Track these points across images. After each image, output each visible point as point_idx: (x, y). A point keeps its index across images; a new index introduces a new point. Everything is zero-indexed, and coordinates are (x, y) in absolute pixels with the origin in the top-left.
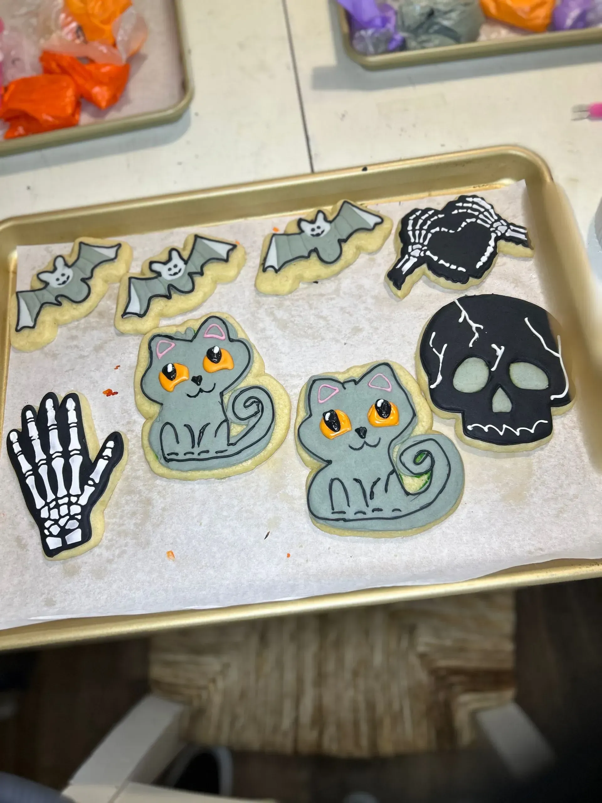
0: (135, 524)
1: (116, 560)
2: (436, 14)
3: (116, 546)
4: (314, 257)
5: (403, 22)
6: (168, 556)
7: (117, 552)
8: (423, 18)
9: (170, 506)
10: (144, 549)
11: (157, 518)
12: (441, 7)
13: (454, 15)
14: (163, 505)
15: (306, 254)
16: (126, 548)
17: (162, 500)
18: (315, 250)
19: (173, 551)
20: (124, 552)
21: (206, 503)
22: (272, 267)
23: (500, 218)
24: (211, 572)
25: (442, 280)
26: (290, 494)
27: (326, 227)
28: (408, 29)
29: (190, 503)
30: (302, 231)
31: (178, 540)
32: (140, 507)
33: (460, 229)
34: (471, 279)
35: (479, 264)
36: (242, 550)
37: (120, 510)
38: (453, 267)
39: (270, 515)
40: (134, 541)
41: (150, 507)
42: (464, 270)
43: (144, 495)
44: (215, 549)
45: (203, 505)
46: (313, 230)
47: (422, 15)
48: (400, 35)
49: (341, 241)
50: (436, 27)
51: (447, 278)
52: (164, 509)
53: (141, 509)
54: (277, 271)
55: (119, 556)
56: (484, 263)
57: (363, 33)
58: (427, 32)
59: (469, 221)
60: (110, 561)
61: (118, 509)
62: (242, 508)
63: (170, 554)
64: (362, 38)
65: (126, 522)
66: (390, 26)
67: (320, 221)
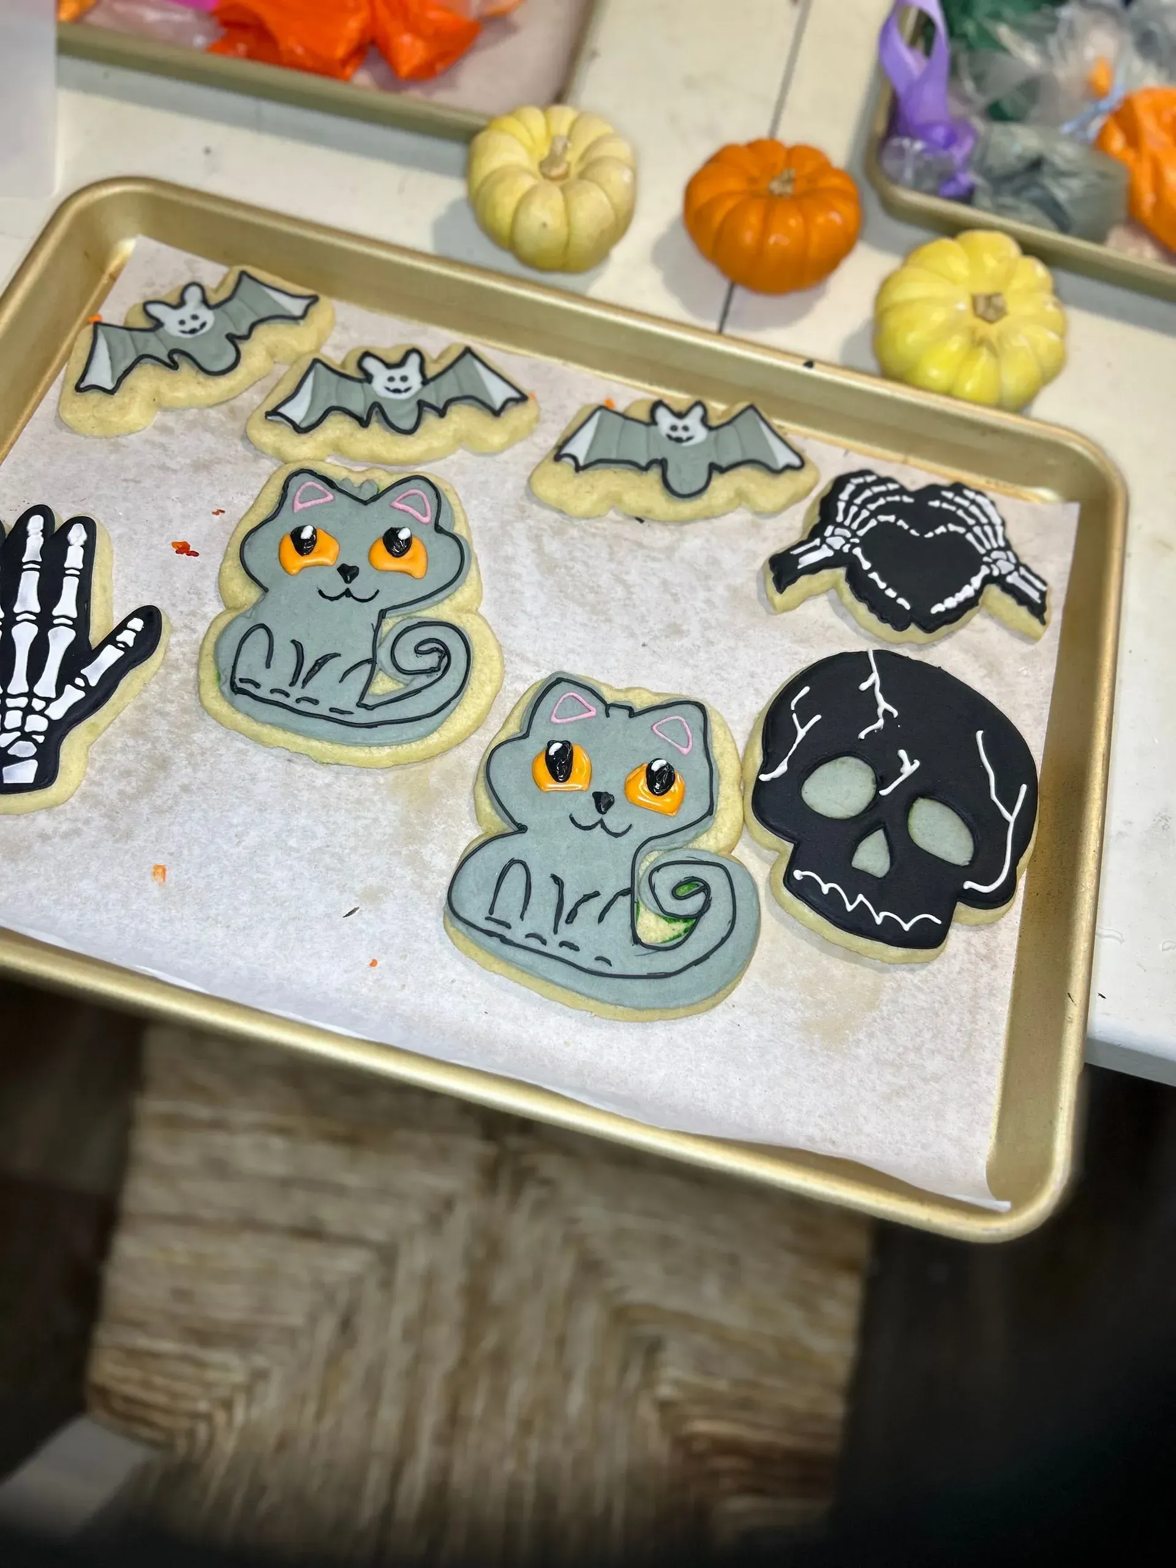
0: (121, 793)
1: (57, 840)
2: (1046, 168)
3: (69, 816)
4: (655, 474)
5: (983, 158)
6: (154, 874)
7: (64, 827)
8: (1020, 166)
9: (199, 789)
10: (116, 841)
11: (165, 797)
12: (1058, 160)
13: (1075, 184)
14: (186, 781)
15: (643, 462)
16: (85, 828)
17: (189, 770)
18: (663, 464)
19: (167, 868)
20: (77, 832)
21: (266, 810)
22: (574, 458)
23: (1008, 547)
24: (220, 932)
25: (862, 608)
26: (427, 858)
27: (700, 434)
28: (986, 172)
29: (237, 798)
30: (653, 422)
31: (185, 852)
32: (144, 768)
33: (930, 535)
34: (913, 628)
35: (938, 608)
36: (294, 919)
37: (104, 757)
38: (891, 593)
39: (373, 881)
40: (106, 821)
41: (162, 775)
42: (907, 606)
43: (162, 749)
44: (245, 897)
45: (260, 810)
46: (674, 428)
47: (1020, 158)
48: (969, 178)
49: (714, 468)
50: (1035, 193)
51: (872, 609)
52: (185, 789)
53: (144, 770)
54: (578, 468)
55: (66, 836)
56: (947, 610)
57: (906, 142)
58: (1017, 193)
59: (952, 527)
60: (44, 837)
61: (104, 753)
62: (328, 846)
63: (160, 871)
64: (901, 152)
65: (105, 783)
66: (958, 154)
67: (693, 420)
